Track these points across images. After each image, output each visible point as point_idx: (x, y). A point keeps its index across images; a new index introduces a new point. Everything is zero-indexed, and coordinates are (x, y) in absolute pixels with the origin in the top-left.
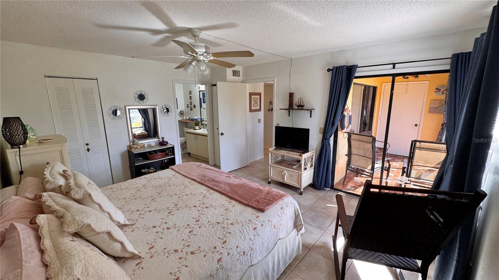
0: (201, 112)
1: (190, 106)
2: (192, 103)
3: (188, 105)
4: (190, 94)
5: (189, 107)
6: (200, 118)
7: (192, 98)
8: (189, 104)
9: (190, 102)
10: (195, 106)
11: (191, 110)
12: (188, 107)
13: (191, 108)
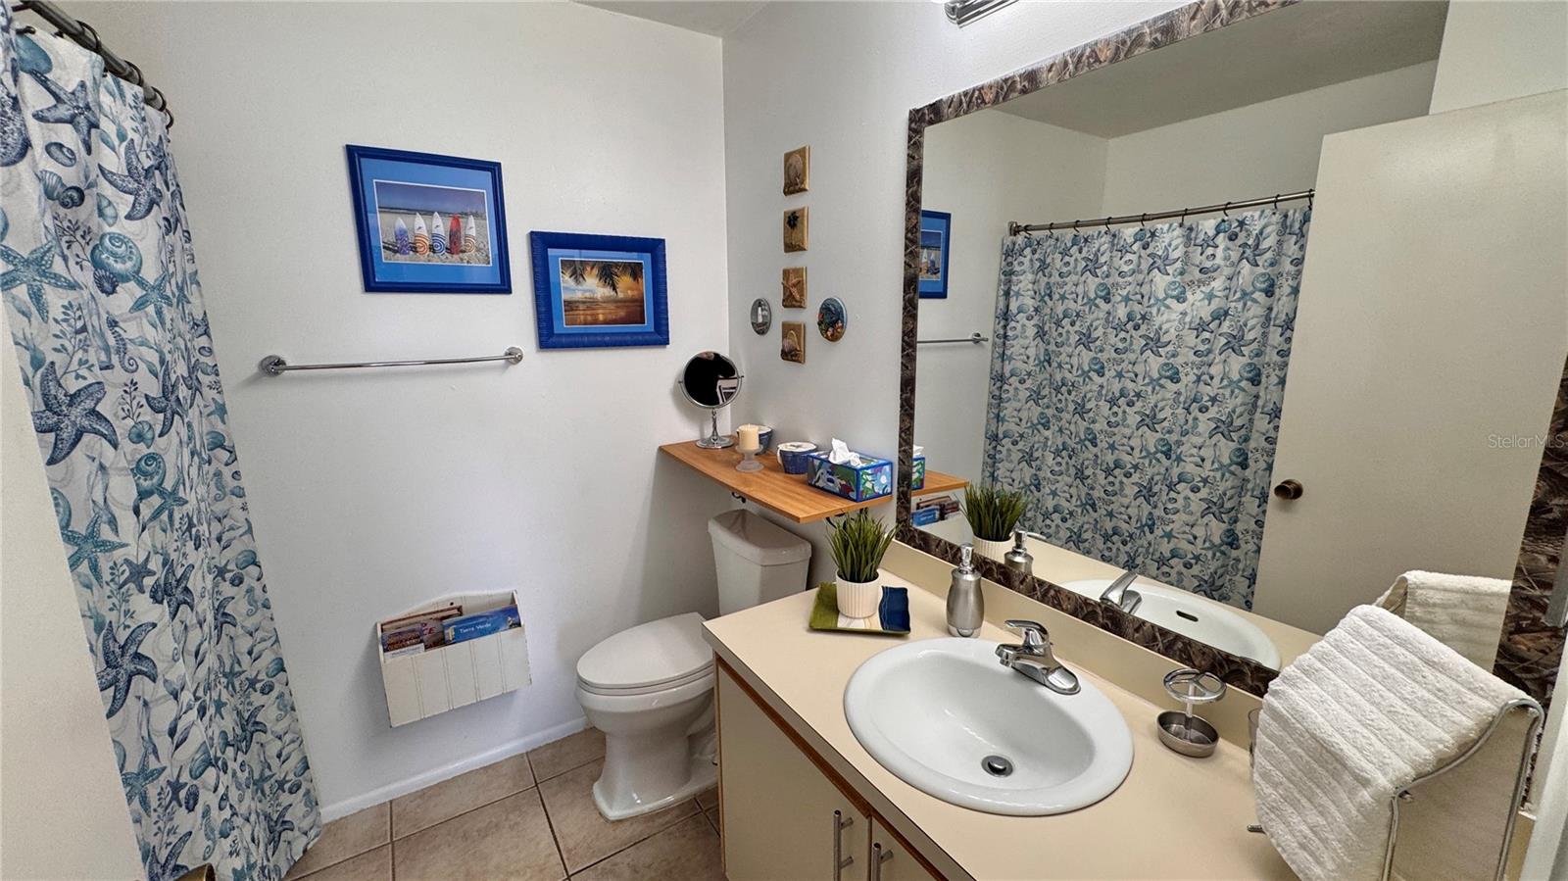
0: (908, 385)
1: (781, 315)
2: (800, 285)
3: (759, 303)
4: (794, 185)
5: (776, 330)
6: (890, 450)
7: (813, 232)
8: (775, 297)
9: (786, 273)
10: (832, 320)
11: (791, 355)
12: (761, 329)
13: (791, 342)
